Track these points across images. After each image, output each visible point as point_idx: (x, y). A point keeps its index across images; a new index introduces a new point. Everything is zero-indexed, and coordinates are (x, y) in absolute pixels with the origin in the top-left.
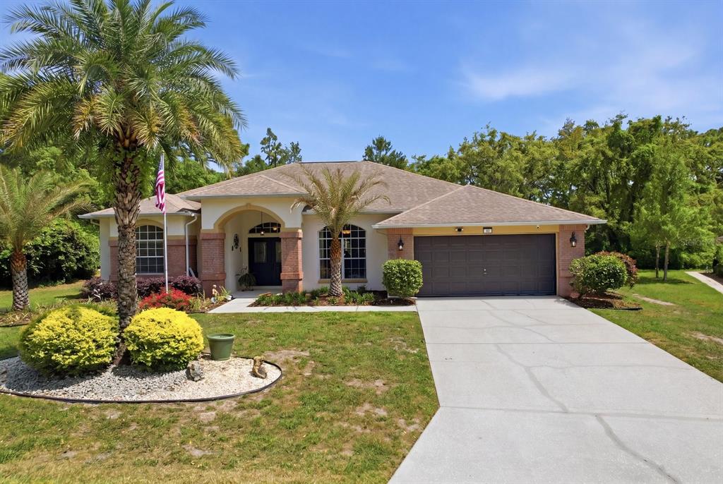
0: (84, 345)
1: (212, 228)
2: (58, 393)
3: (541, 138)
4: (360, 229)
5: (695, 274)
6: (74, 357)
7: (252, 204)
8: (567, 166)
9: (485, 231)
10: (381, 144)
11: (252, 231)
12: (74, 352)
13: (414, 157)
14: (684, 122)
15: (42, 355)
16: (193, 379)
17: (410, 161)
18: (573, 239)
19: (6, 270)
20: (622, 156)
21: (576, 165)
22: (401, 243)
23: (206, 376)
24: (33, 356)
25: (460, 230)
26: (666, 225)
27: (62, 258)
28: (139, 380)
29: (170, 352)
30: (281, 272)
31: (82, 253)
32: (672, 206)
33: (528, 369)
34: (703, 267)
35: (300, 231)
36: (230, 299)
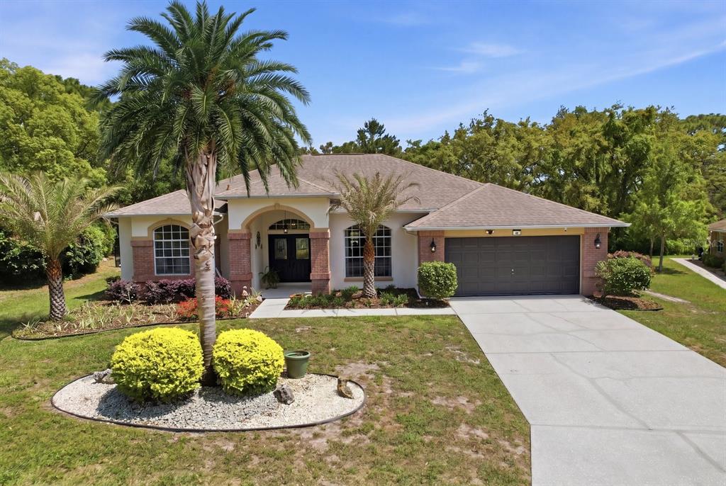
0: (180, 374)
1: (240, 228)
2: (154, 421)
3: (534, 125)
4: (386, 227)
5: (682, 261)
6: (171, 386)
7: (281, 204)
8: (561, 154)
9: (515, 232)
10: (374, 127)
11: (272, 227)
12: (171, 381)
13: (409, 142)
14: (673, 112)
15: (140, 384)
16: (285, 402)
17: (404, 145)
18: (597, 241)
19: (17, 269)
20: (615, 146)
21: (569, 154)
22: (433, 245)
23: (296, 398)
24: (131, 386)
25: (490, 232)
26: (666, 218)
27: (69, 254)
28: (232, 404)
29: (260, 377)
30: (311, 272)
31: (87, 248)
32: (671, 200)
33: (592, 381)
34: (686, 253)
35: (329, 231)
36: (261, 300)
